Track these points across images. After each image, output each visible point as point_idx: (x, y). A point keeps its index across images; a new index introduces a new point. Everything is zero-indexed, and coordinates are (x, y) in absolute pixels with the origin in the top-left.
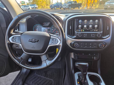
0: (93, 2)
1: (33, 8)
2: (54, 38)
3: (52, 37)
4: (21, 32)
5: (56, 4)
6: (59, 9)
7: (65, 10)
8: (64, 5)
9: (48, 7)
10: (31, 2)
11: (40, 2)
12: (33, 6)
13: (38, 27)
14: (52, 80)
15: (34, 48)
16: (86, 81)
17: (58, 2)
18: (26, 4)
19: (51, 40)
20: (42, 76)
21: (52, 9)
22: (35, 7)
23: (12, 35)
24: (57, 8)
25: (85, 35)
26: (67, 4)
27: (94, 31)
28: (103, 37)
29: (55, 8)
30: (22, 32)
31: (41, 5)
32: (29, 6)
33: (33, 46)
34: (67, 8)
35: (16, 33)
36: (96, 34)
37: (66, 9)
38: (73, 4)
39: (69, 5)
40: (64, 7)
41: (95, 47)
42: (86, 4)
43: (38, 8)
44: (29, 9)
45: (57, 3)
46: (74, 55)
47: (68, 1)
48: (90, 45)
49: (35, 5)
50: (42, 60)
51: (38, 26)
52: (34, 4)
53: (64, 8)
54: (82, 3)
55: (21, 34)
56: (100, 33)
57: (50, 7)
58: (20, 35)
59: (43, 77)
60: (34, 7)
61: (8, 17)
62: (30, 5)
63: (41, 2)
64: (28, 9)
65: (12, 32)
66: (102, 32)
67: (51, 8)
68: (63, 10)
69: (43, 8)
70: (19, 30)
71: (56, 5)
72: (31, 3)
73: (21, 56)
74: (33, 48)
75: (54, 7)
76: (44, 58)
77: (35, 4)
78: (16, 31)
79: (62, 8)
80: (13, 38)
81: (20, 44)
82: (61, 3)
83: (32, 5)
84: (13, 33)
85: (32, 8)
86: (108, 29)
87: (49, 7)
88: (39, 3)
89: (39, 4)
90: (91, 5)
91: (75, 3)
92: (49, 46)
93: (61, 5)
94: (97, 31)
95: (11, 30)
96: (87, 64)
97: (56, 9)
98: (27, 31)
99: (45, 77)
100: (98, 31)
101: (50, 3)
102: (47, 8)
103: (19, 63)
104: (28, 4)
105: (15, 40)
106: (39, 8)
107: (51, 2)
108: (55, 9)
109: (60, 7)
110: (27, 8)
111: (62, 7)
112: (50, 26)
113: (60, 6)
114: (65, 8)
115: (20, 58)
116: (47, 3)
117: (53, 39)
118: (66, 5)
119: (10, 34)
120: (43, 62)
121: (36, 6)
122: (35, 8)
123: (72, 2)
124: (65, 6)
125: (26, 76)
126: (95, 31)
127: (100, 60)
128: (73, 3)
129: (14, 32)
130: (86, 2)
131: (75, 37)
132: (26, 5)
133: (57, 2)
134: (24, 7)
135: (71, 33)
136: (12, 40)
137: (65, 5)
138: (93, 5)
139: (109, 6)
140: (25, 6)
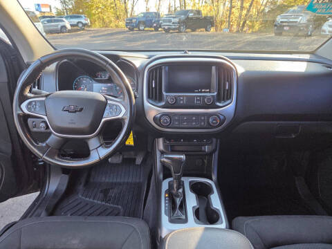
0: (246, 15)
1: (77, 25)
2: (113, 105)
3: (109, 102)
4: (45, 92)
5: (144, 16)
6: (152, 31)
7: (169, 35)
8: (164, 21)
9: (120, 23)
10: (71, 7)
11: (98, 8)
12: (75, 21)
13: (84, 82)
14: (120, 207)
15: (74, 123)
16: (181, 191)
17: (151, 11)
18: (54, 12)
19: (108, 107)
20: (96, 201)
21: (131, 29)
22: (81, 22)
23: (27, 98)
24: (146, 29)
25: (183, 100)
26: (175, 18)
27: (201, 92)
28: (218, 104)
29: (142, 28)
30: (48, 93)
31: (99, 18)
32: (64, 19)
33: (72, 120)
34: (174, 29)
35: (35, 93)
36: (204, 97)
37: (171, 31)
38: (192, 18)
39: (180, 20)
40: (166, 25)
41: (203, 124)
42: (226, 18)
43: (89, 26)
44: (64, 27)
45: (147, 14)
46: (164, 142)
47: (179, 9)
48: (193, 121)
49: (82, 15)
50: (91, 149)
51: (86, 80)
52: (79, 13)
53: (166, 27)
54: (217, 16)
55: (47, 96)
56: (212, 96)
57: (127, 24)
58: (44, 99)
59: (99, 202)
60: (78, 22)
61: (12, 57)
62: (66, 18)
63: (99, 10)
64: (59, 27)
65: (27, 93)
66: (215, 94)
67: (129, 28)
68: (164, 35)
69: (106, 27)
70: (38, 88)
71: (144, 19)
72: (70, 10)
73: (47, 142)
74: (72, 123)
75: (138, 26)
76: (93, 143)
77: (82, 13)
78: (33, 89)
79: (160, 29)
80: (30, 103)
81: (45, 117)
82: (157, 14)
83: (72, 17)
84: (29, 95)
85: (72, 25)
86: (227, 88)
87: (122, 24)
88: (93, 12)
89: (94, 15)
90: (242, 23)
91: (197, 16)
92: (103, 120)
93: (158, 21)
94: (207, 92)
95: (26, 87)
96: (182, 156)
97: (143, 30)
98: (60, 90)
99: (104, 203)
100: (210, 92)
101: (126, 11)
102: (117, 26)
103: (41, 155)
104: (60, 14)
105: (35, 109)
106: (93, 26)
107: (129, 10)
108: (140, 30)
109: (155, 25)
110: (57, 26)
111: (160, 27)
112: (110, 80)
113: (154, 23)
114: (169, 29)
115: (44, 145)
116: (118, 13)
117: (111, 106)
118: (173, 20)
119: (23, 95)
120: (91, 152)
121: (84, 21)
122: (80, 25)
123: (188, 11)
124: (168, 24)
125: (55, 201)
126: (205, 92)
127: (217, 153)
128: (191, 15)
129: (30, 91)
130: (228, 13)
131: (163, 103)
132: (54, 15)
133: (145, 11)
134: (48, 21)
135: (155, 95)
136: (29, 109)
137: (170, 21)
138: (247, 22)
139: (288, 26)
140: (51, 19)
